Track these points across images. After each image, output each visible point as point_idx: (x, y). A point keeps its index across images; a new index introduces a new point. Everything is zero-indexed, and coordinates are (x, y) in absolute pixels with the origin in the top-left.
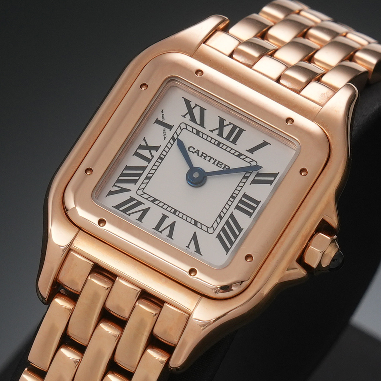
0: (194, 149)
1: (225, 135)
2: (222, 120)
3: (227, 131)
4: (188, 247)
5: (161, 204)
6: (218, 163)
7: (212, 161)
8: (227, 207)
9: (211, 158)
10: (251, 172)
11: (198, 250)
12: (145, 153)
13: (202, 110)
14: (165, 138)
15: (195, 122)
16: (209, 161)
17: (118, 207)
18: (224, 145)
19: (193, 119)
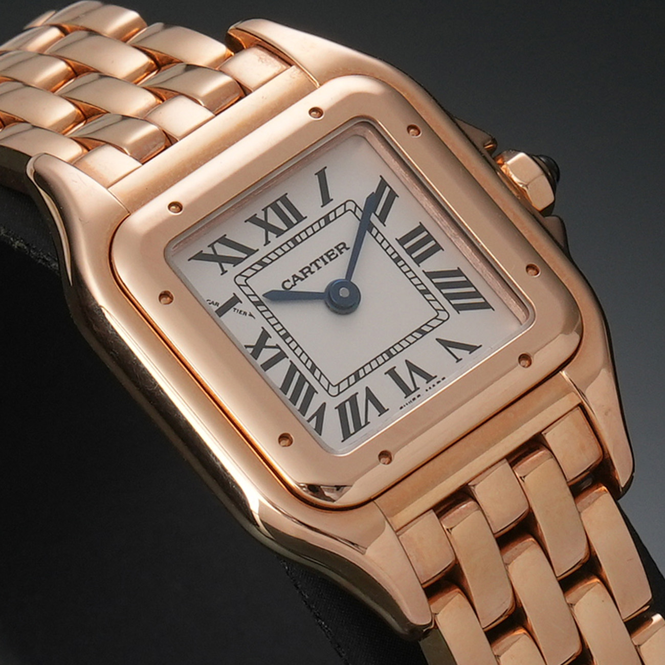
0: (288, 281)
1: (284, 228)
2: (254, 220)
3: (274, 220)
4: (458, 360)
5: (368, 369)
6: (329, 257)
7: (321, 263)
8: (410, 275)
9: (314, 262)
11: (471, 349)
12: (266, 355)
13: (224, 241)
14: (251, 315)
15: (240, 260)
16: (319, 268)
17: (346, 434)
18: (299, 235)
19: (236, 261)
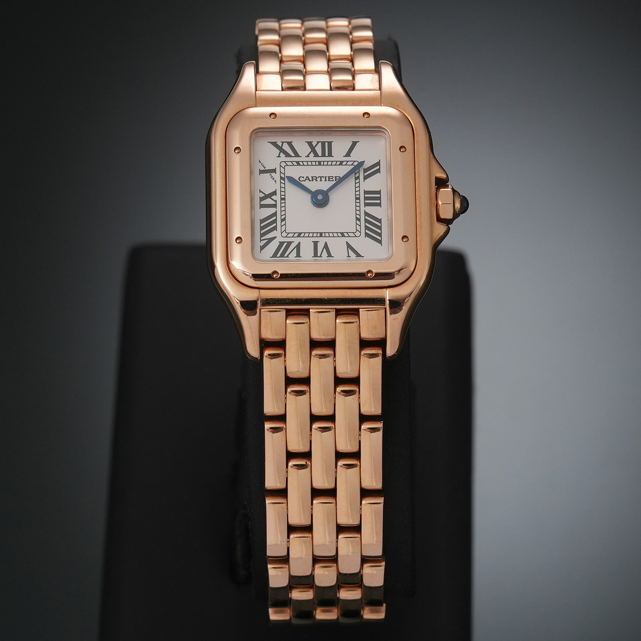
0: (303, 177)
1: (320, 154)
2: (310, 144)
3: (319, 149)
4: (349, 256)
5: (307, 235)
7: (323, 179)
8: (358, 208)
9: (321, 177)
10: (358, 171)
11: (358, 255)
12: (268, 201)
13: (290, 144)
14: (275, 181)
15: (291, 156)
16: (321, 180)
17: (275, 255)
18: (324, 162)
19: (287, 155)
